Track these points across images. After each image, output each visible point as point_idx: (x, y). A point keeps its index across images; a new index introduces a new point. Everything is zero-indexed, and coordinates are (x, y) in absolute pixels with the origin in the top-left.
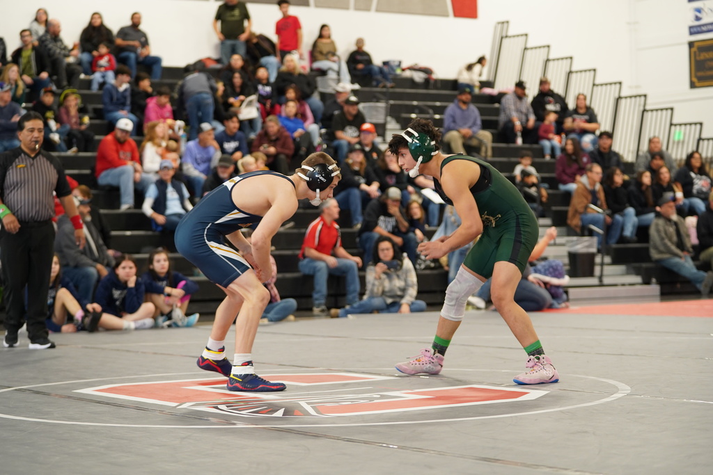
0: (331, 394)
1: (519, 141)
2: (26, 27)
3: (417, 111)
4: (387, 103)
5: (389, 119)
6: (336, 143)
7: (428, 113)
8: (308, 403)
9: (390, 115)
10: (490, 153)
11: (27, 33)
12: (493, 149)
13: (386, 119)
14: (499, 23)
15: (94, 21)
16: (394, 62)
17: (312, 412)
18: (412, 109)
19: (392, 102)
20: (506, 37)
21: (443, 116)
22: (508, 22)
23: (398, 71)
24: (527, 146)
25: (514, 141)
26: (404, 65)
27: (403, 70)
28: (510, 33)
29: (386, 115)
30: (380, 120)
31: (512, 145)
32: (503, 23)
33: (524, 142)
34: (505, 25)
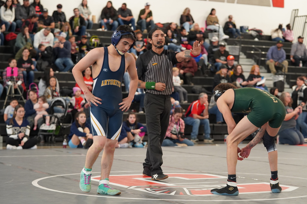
0: (199, 184)
1: (301, 65)
2: (76, 7)
3: (254, 50)
4: (240, 46)
5: (241, 53)
6: (216, 64)
7: (259, 51)
8: (187, 189)
9: (241, 52)
10: (287, 70)
11: (77, 10)
12: (288, 68)
13: (239, 53)
14: (294, 10)
15: (108, 5)
16: (245, 27)
17: (188, 193)
18: (252, 49)
19: (243, 45)
20: (297, 16)
21: (266, 53)
22: (298, 10)
23: (247, 31)
24: (304, 67)
25: (299, 65)
26: (250, 28)
27: (249, 30)
28: (299, 15)
29: (240, 52)
30: (237, 54)
31: (297, 67)
32: (296, 10)
33: (303, 66)
34: (297, 11)
